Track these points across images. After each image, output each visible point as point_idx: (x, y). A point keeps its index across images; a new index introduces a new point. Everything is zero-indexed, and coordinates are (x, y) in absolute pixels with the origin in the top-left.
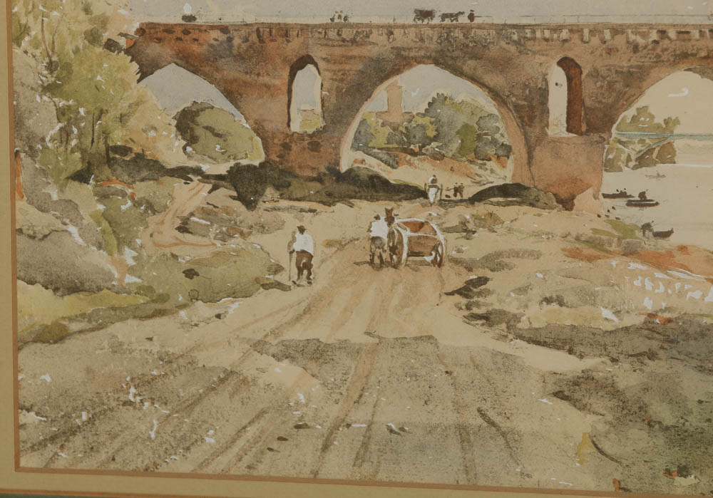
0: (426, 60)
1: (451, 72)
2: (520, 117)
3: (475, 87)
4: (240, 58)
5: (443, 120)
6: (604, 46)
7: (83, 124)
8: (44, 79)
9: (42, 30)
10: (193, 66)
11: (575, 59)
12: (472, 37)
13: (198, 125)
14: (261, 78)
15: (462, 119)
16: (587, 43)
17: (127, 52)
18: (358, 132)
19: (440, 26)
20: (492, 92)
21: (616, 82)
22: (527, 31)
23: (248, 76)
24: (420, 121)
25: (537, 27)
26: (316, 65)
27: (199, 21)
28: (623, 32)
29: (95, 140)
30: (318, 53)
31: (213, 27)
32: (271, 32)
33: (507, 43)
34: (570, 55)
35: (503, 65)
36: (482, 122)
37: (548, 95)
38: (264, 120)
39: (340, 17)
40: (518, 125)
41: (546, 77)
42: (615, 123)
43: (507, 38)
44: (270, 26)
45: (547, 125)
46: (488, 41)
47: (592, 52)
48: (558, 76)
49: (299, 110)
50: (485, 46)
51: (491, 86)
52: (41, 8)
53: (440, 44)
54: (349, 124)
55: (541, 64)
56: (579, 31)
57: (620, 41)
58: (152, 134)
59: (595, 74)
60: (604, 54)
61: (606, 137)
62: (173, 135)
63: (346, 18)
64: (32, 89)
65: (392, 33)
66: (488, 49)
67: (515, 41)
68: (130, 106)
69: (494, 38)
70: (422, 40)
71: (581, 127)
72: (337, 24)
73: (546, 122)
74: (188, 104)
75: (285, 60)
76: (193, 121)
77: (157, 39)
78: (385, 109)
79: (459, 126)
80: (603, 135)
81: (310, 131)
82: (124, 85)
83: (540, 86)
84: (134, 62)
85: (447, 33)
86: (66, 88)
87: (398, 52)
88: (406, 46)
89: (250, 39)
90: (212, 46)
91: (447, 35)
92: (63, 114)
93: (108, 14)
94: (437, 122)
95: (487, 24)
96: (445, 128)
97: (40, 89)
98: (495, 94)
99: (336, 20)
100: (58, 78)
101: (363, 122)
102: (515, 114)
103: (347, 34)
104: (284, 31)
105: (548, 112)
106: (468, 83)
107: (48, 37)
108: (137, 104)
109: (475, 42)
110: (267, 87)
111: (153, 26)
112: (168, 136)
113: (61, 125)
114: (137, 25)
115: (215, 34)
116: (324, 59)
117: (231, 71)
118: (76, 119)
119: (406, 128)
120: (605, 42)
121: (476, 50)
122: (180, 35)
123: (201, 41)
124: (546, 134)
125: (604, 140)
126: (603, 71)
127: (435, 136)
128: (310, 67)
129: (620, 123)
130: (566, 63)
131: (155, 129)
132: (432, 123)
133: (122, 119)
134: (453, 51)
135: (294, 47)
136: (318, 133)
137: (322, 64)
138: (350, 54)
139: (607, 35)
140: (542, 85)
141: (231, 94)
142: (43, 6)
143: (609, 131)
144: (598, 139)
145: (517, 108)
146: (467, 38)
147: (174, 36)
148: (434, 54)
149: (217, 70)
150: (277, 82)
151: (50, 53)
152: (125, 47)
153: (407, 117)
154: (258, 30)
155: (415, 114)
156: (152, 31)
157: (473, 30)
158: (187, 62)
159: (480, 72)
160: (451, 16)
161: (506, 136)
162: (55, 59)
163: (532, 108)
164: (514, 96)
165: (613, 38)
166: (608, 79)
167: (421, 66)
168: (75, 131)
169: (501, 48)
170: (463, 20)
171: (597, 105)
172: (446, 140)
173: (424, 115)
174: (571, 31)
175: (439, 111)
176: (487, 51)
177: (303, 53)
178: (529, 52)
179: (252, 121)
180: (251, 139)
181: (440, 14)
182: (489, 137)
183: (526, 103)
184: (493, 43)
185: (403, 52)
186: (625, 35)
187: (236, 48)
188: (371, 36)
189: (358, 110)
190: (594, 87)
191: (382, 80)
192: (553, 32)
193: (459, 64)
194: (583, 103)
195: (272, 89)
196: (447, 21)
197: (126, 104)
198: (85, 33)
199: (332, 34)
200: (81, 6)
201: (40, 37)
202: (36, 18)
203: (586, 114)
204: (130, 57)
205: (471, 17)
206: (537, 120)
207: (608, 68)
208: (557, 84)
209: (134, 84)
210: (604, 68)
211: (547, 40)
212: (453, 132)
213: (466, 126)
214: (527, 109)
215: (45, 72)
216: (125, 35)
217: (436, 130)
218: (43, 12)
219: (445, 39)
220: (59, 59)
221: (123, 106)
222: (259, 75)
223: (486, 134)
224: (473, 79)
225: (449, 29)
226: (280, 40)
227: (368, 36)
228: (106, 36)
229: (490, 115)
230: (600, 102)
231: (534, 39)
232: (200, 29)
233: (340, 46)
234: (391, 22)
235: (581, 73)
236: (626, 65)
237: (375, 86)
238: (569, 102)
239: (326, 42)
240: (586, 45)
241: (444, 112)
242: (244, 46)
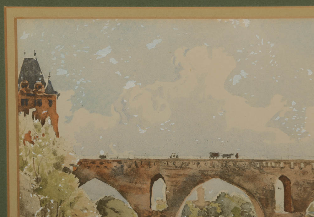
0: (216, 176)
1: (228, 182)
2: (262, 204)
3: (239, 189)
4: (127, 175)
5: (224, 205)
6: (301, 171)
7: (52, 207)
8: (34, 186)
9: (34, 163)
10: (105, 179)
11: (287, 176)
12: (238, 165)
13: (107, 207)
14: (137, 185)
15: (233, 205)
16: (293, 169)
17: (74, 173)
18: (184, 210)
19: (222, 160)
20: (248, 192)
21: (308, 187)
22: (264, 163)
23: (131, 184)
24: (214, 205)
25: (268, 161)
26: (163, 178)
27: (108, 158)
28: (310, 164)
29: (58, 215)
30: (164, 173)
31: (114, 161)
32: (141, 163)
33: (254, 169)
34: (285, 174)
35: (253, 179)
36: (243, 206)
37: (275, 193)
38: (139, 205)
39: (174, 156)
40: (261, 207)
41: (274, 185)
42: (307, 207)
43: (254, 166)
44: (141, 160)
45: (275, 208)
46: (245, 167)
47: (295, 173)
48: (279, 184)
49: (155, 200)
50: (244, 170)
51: (247, 189)
52: (33, 153)
53: (222, 168)
54: (179, 207)
55: (271, 179)
56: (288, 163)
57: (308, 168)
58: (85, 211)
59: (297, 184)
60: (301, 174)
61: (303, 214)
62: (95, 212)
63: (177, 157)
64: (29, 191)
65: (199, 163)
66: (245, 171)
67: (258, 168)
68: (75, 199)
69: (248, 166)
70: (214, 167)
71: (291, 209)
72: (173, 159)
73: (274, 206)
74: (103, 197)
75: (148, 176)
76: (105, 206)
77: (88, 166)
78: (197, 199)
79: (232, 208)
80: (302, 213)
81: (161, 210)
82: (72, 189)
83: (270, 189)
84: (77, 178)
85: (225, 163)
86: (45, 190)
87: (202, 172)
88: (206, 169)
89: (132, 166)
90: (113, 170)
91: (226, 165)
92: (43, 203)
93: (64, 155)
94: (222, 206)
95: (244, 159)
96: (226, 209)
97: (32, 191)
98: (249, 193)
99: (173, 157)
100: (41, 186)
101: (186, 205)
102: (259, 203)
103: (178, 164)
104: (148, 163)
105: (275, 201)
106: (236, 187)
107: (36, 166)
108: (78, 198)
109: (239, 168)
110: (140, 189)
111: (85, 160)
112: (93, 213)
113: (42, 208)
114: (78, 160)
115: (115, 164)
116: (167, 176)
117: (123, 181)
118: (49, 205)
119: (207, 208)
120: (301, 169)
121: (240, 172)
122: (98, 164)
123: (108, 167)
124: (274, 212)
125: (303, 215)
126: (301, 183)
127: (221, 213)
128: (160, 180)
129: (310, 207)
130: (283, 178)
131: (86, 209)
132: (219, 206)
133: (71, 205)
134: (228, 172)
135: (152, 170)
136: (165, 211)
137: (166, 178)
138: (180, 173)
139: (302, 165)
140: (272, 188)
141: (123, 192)
142: (34, 152)
143: (305, 211)
144: (300, 215)
145: (260, 200)
146: (235, 166)
147: (96, 165)
148: (219, 174)
149: (116, 181)
150: (145, 187)
151: (37, 174)
152: (72, 170)
153: (207, 203)
154: (135, 162)
155: (211, 201)
156: (85, 163)
157: (238, 162)
158: (102, 177)
159: (241, 182)
160: (227, 155)
161: (255, 213)
162: (39, 176)
163: (267, 199)
164: (258, 194)
165: (305, 167)
166: (303, 186)
167: (214, 179)
168: (49, 210)
169: (251, 170)
170: (233, 157)
171: (298, 198)
172: (226, 215)
173: (215, 202)
174: (285, 163)
175: (222, 200)
176: (245, 172)
177: (157, 173)
178: (265, 173)
179: (133, 205)
180: (133, 214)
181: (222, 154)
182: (247, 213)
183: (264, 197)
184: (248, 168)
185: (204, 173)
186: (311, 165)
187: (125, 170)
188: (189, 165)
189: (183, 200)
190: (297, 190)
191: (195, 186)
192: (276, 164)
193: (232, 178)
194: (292, 197)
195: (142, 190)
196: (226, 158)
197: (73, 198)
198: (54, 164)
199: (171, 164)
200: (52, 152)
201: (32, 166)
202: (30, 158)
203: (293, 203)
204: (75, 175)
205: (237, 156)
206: (270, 205)
207: (303, 181)
208: (279, 188)
209: (77, 188)
210: (301, 181)
211: (273, 167)
212: (230, 211)
213: (236, 208)
214: (265, 200)
215: (35, 183)
216: (73, 165)
217: (221, 210)
218: (34, 155)
219: (225, 167)
220: (41, 177)
221: (72, 199)
222: (136, 183)
223: (245, 212)
224: (239, 185)
225: (227, 162)
226: (146, 166)
227: (188, 165)
228: (63, 165)
229: (247, 203)
230: (300, 197)
231: (267, 167)
232: (108, 162)
233: (175, 169)
234: (199, 158)
235: (290, 183)
236: (312, 180)
237: (192, 188)
238: (285, 197)
239: (168, 168)
240: (292, 170)
241: (225, 201)
242: (129, 170)
